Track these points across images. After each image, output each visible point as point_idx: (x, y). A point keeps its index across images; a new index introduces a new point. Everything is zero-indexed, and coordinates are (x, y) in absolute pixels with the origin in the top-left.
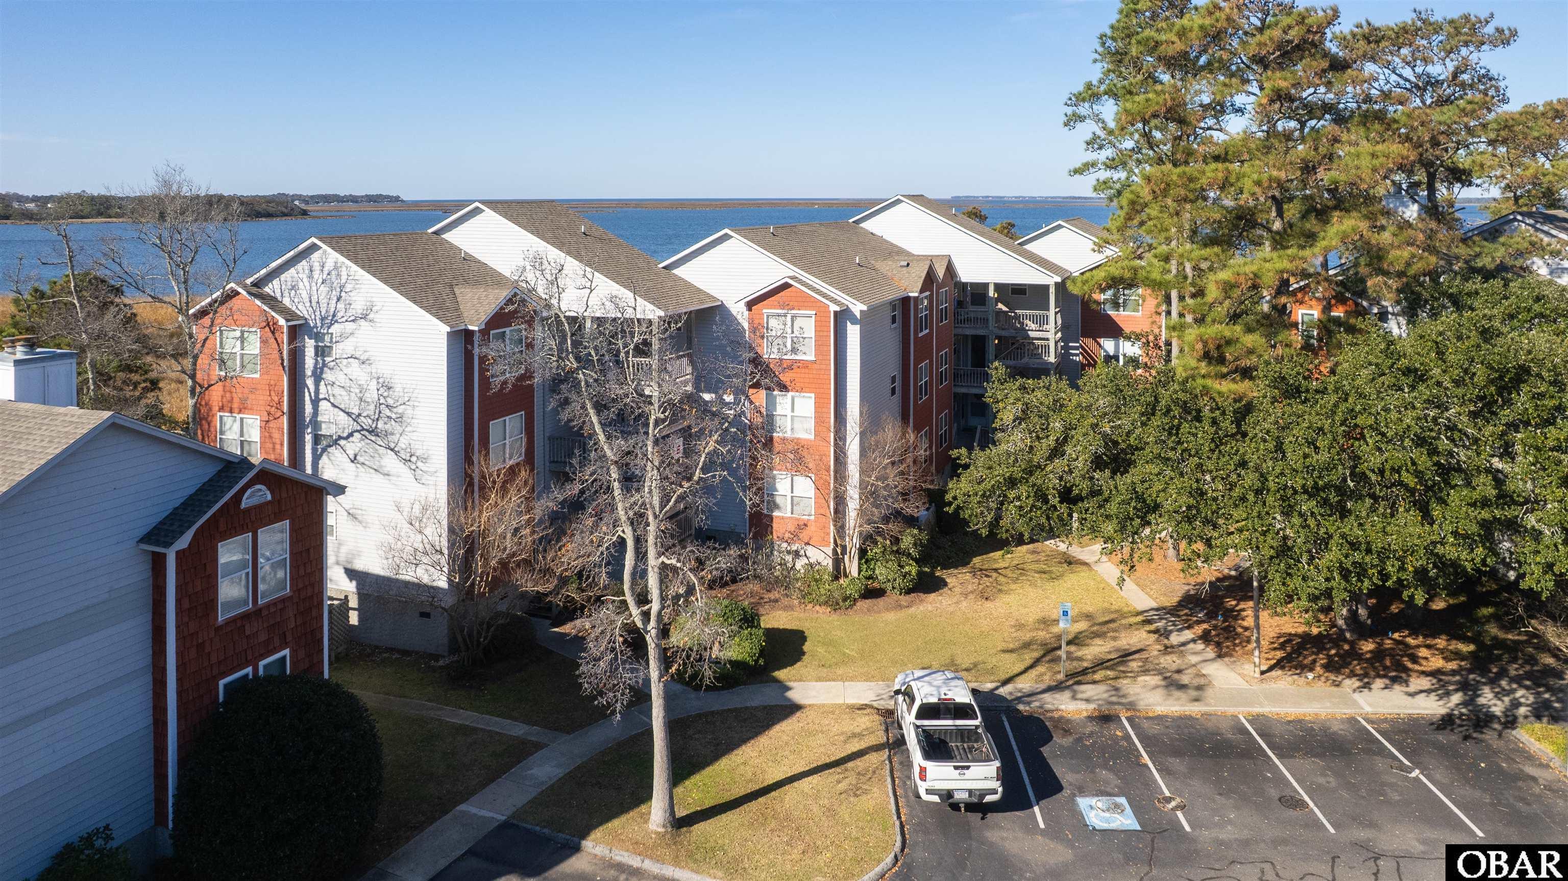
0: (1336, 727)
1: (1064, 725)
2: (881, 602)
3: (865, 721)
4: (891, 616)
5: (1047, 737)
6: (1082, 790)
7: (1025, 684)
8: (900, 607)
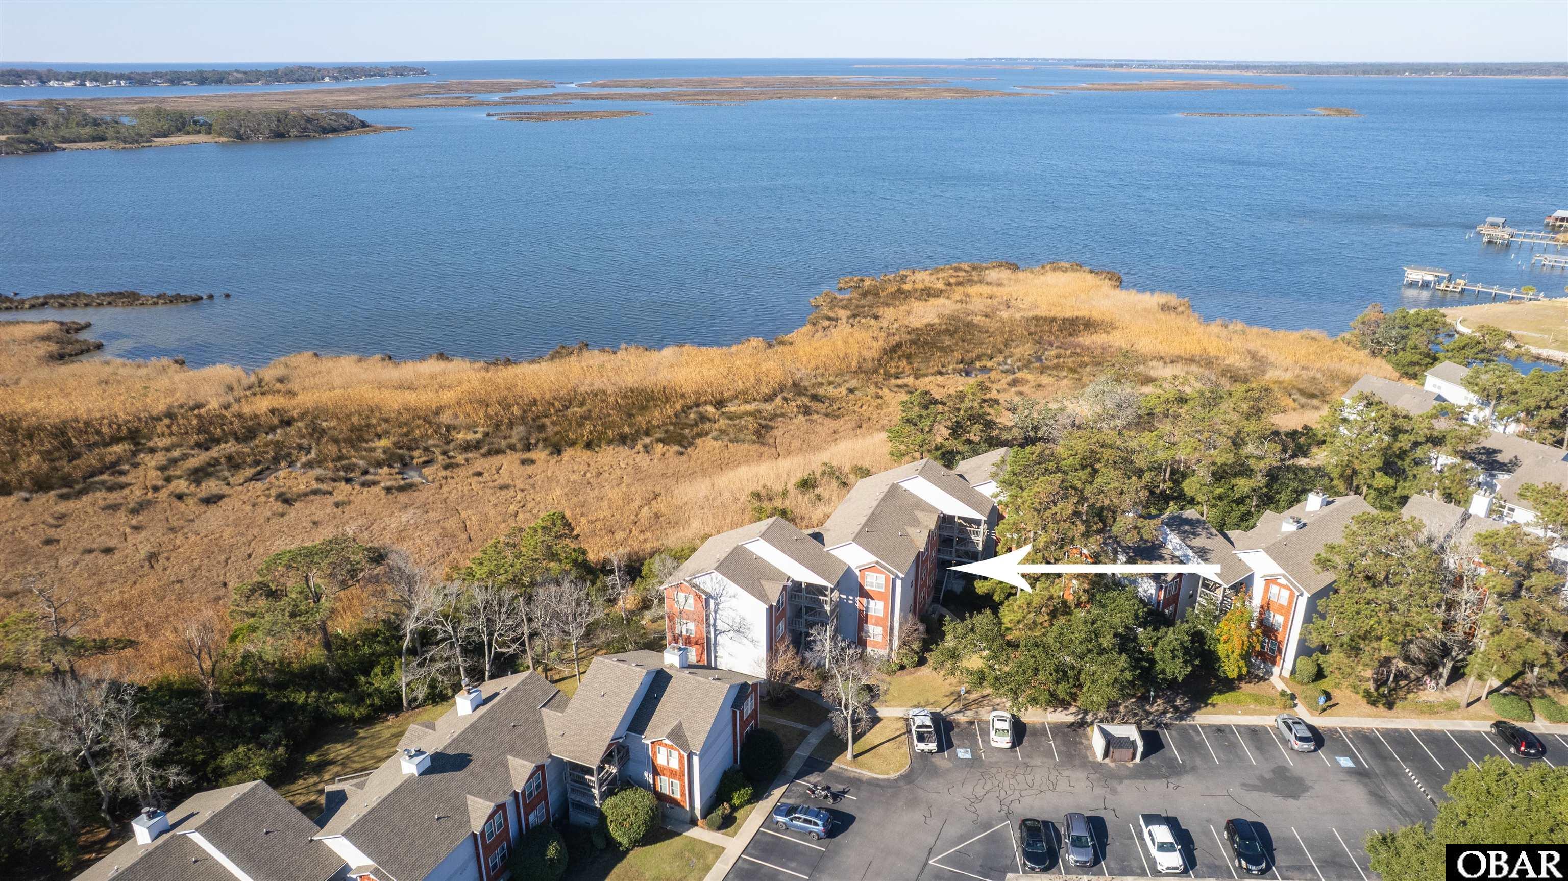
0: (1038, 726)
1: (958, 724)
2: (905, 672)
3: (902, 724)
4: (908, 678)
5: (952, 729)
6: (959, 747)
7: (950, 710)
8: (911, 673)
